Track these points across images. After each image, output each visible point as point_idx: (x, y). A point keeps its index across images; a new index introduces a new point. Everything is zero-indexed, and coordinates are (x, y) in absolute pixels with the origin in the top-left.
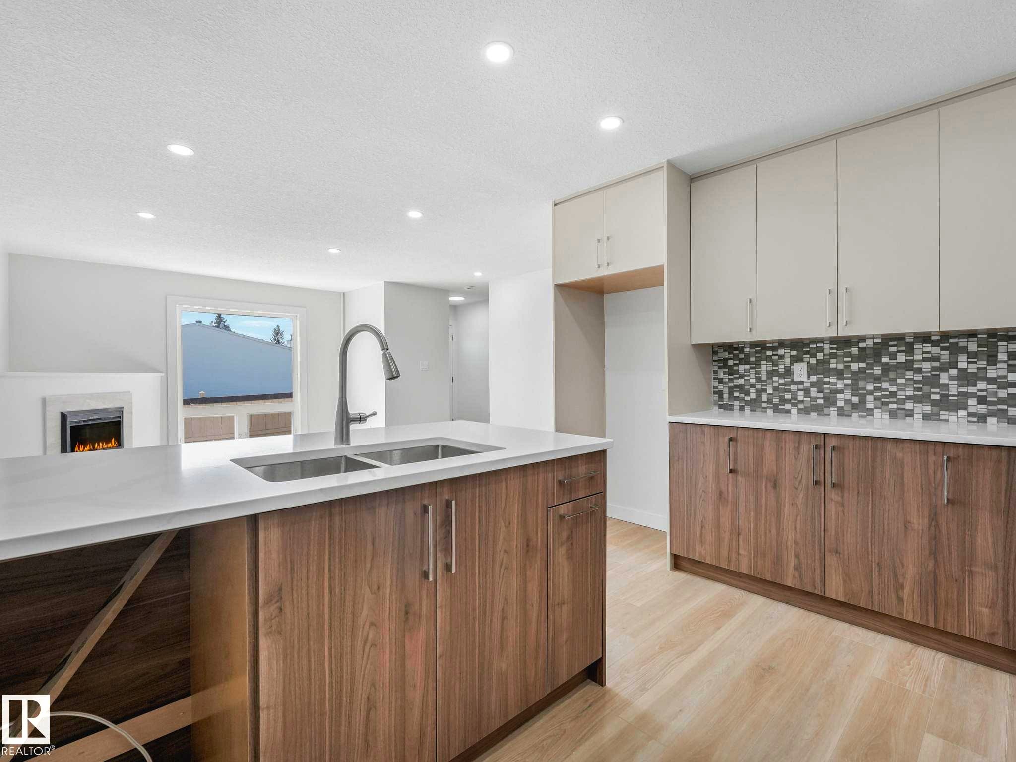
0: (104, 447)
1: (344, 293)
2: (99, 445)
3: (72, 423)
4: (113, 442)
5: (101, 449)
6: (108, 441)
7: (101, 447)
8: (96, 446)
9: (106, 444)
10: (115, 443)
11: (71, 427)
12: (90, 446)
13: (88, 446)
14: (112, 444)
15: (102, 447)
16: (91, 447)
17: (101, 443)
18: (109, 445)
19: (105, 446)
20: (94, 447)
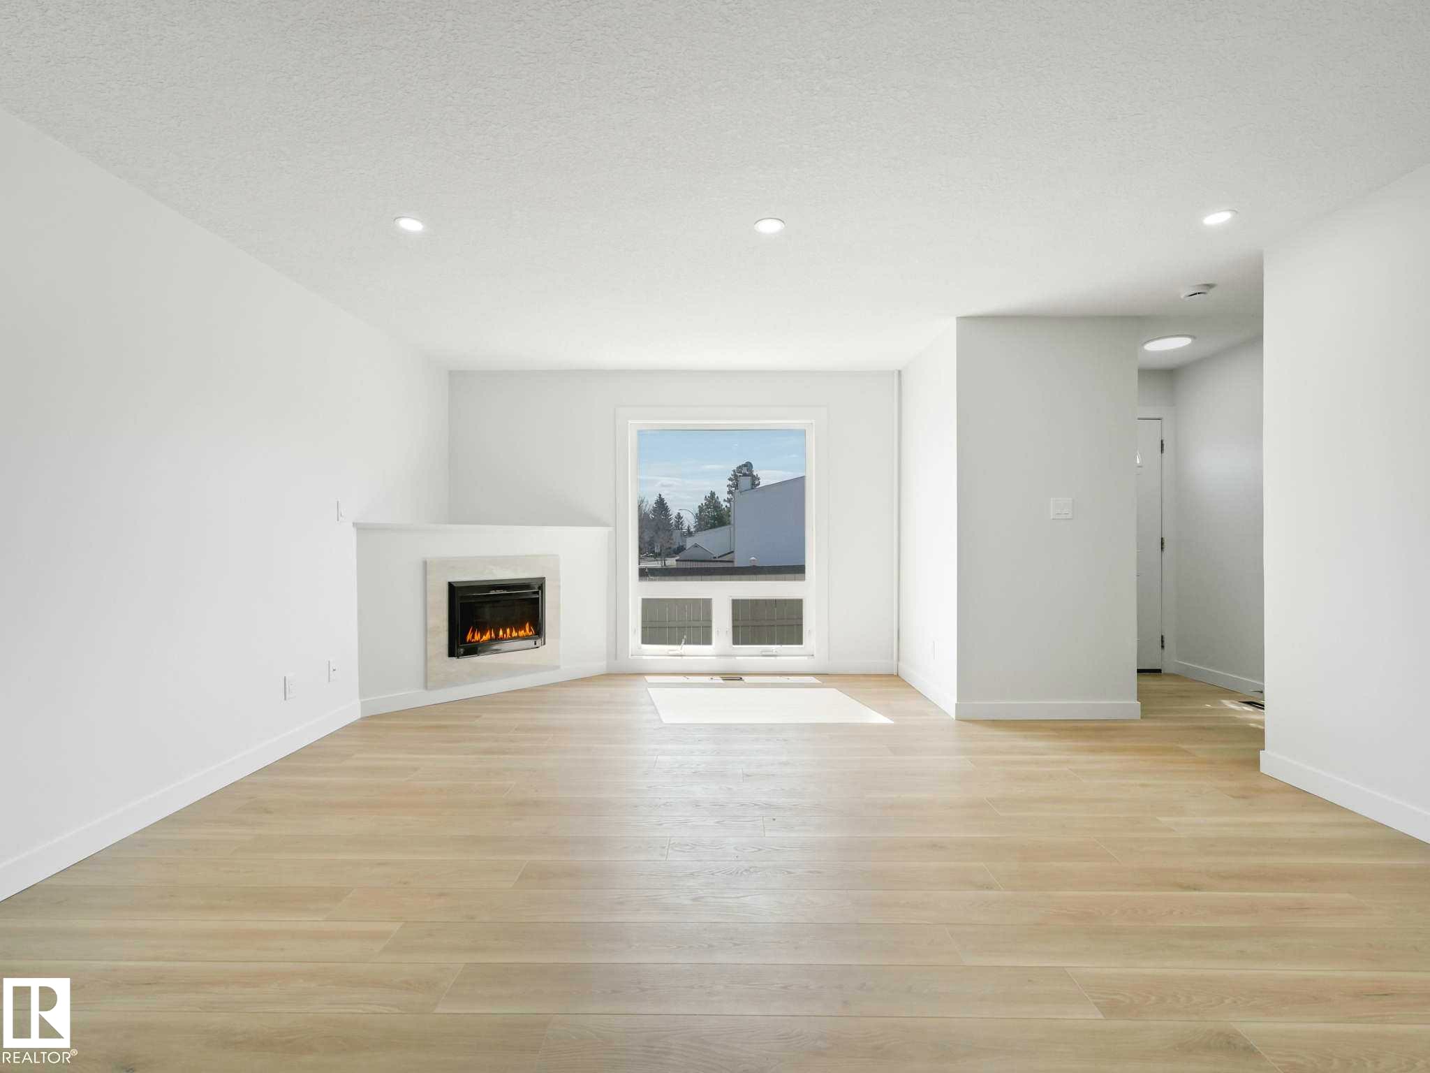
0: (513, 636)
1: (899, 372)
2: (505, 632)
3: (462, 597)
4: (527, 629)
5: (509, 639)
6: (520, 626)
7: (509, 636)
8: (501, 633)
9: (517, 631)
10: (530, 630)
11: (461, 604)
12: (491, 634)
13: (488, 633)
14: (525, 631)
15: (511, 635)
16: (493, 635)
17: (508, 630)
18: (522, 633)
19: (515, 634)
20: (497, 635)
